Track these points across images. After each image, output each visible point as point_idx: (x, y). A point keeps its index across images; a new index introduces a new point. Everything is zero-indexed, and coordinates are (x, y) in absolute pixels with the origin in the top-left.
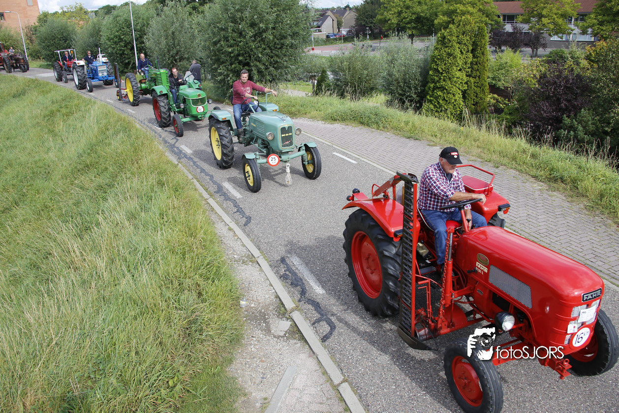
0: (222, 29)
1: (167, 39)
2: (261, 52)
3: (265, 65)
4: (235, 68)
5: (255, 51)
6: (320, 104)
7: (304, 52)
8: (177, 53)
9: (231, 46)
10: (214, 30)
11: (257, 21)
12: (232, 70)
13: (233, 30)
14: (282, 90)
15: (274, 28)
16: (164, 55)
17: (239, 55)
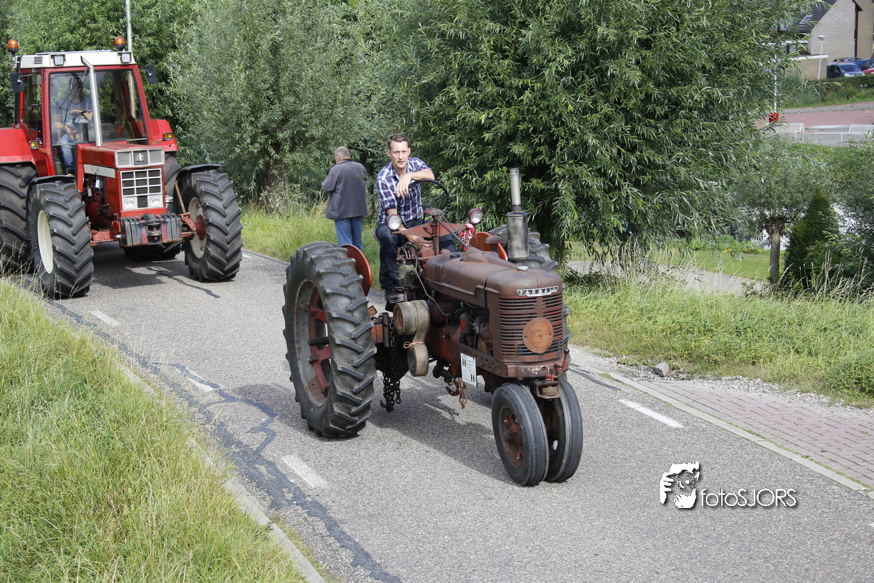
0: (458, 43)
1: (251, 68)
2: (595, 129)
3: (604, 175)
4: (495, 182)
5: (574, 124)
6: (810, 330)
7: (753, 131)
8: (284, 121)
9: (483, 105)
10: (428, 43)
11: (587, 16)
12: (481, 190)
13: (496, 48)
14: (662, 269)
15: (645, 44)
16: (238, 124)
17: (510, 137)
